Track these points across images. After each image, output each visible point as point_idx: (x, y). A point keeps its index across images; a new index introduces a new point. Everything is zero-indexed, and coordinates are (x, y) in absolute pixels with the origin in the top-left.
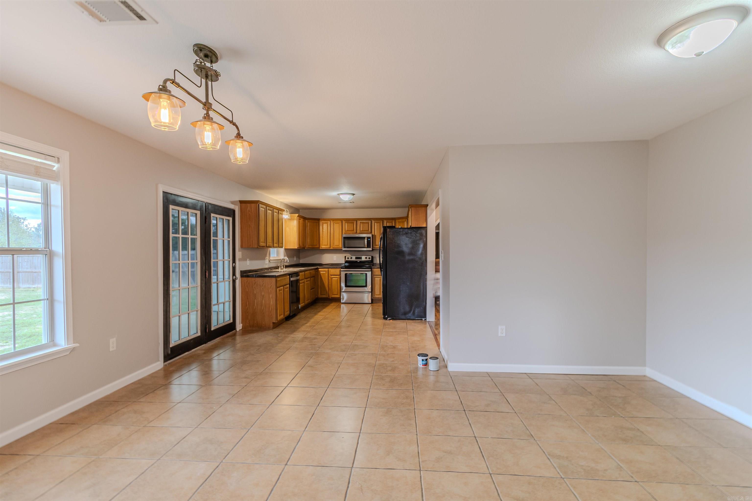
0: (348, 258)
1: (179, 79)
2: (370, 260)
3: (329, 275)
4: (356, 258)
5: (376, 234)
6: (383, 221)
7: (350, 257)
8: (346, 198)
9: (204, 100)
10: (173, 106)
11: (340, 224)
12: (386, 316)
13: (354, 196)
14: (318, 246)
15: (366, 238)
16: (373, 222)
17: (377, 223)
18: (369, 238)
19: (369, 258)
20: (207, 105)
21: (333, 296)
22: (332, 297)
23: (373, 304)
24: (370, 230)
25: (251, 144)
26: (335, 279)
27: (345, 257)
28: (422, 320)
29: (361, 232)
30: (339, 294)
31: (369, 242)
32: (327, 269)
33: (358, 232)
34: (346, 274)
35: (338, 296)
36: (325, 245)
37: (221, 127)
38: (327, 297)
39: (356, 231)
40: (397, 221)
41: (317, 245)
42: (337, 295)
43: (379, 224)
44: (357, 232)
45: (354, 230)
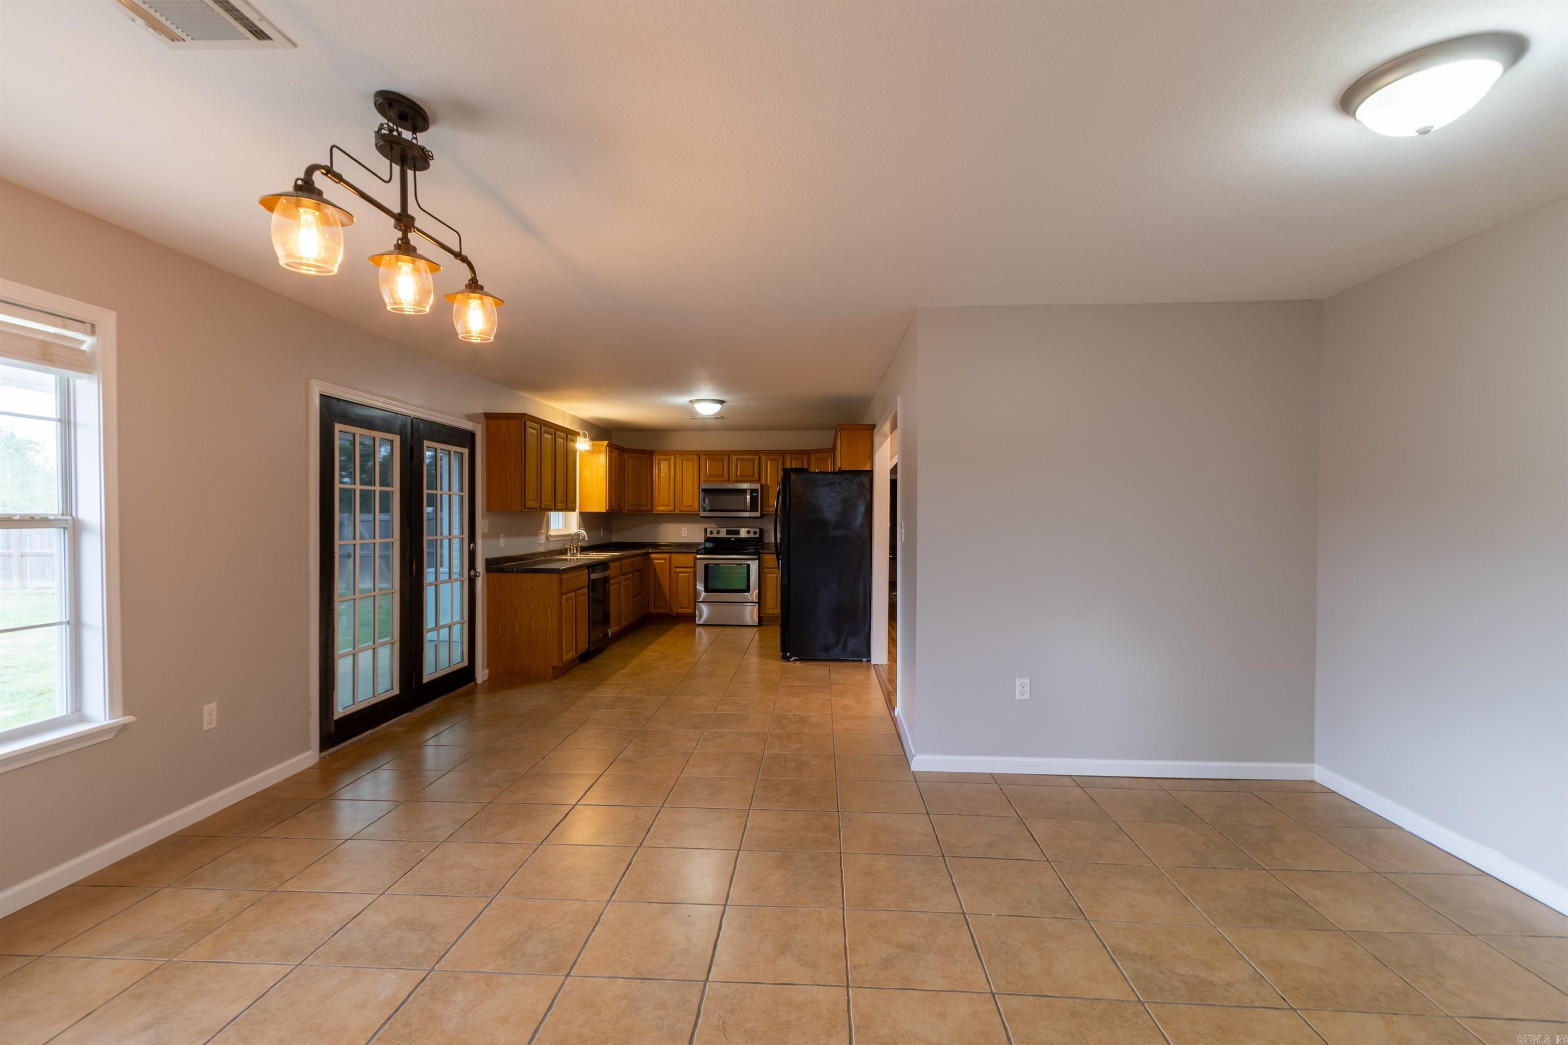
0: (711, 532)
1: (341, 165)
2: (758, 536)
3: (672, 567)
4: (728, 532)
5: (768, 483)
7: (715, 531)
8: (708, 410)
9: (397, 209)
10: (325, 221)
11: (696, 462)
12: (788, 654)
13: (724, 404)
14: (648, 508)
15: (749, 492)
17: (771, 460)
18: (756, 491)
19: (755, 533)
20: (404, 221)
21: (680, 611)
22: (677, 614)
23: (761, 628)
24: (756, 475)
25: (499, 301)
26: (684, 575)
27: (706, 529)
28: (861, 661)
29: (738, 479)
30: (692, 605)
31: (754, 500)
32: (667, 556)
33: (733, 478)
34: (706, 566)
35: (690, 611)
36: (664, 506)
37: (434, 266)
38: (668, 611)
39: (729, 478)
40: (812, 456)
41: (647, 505)
42: (688, 608)
43: (774, 462)
44: (731, 479)
45: (723, 475)
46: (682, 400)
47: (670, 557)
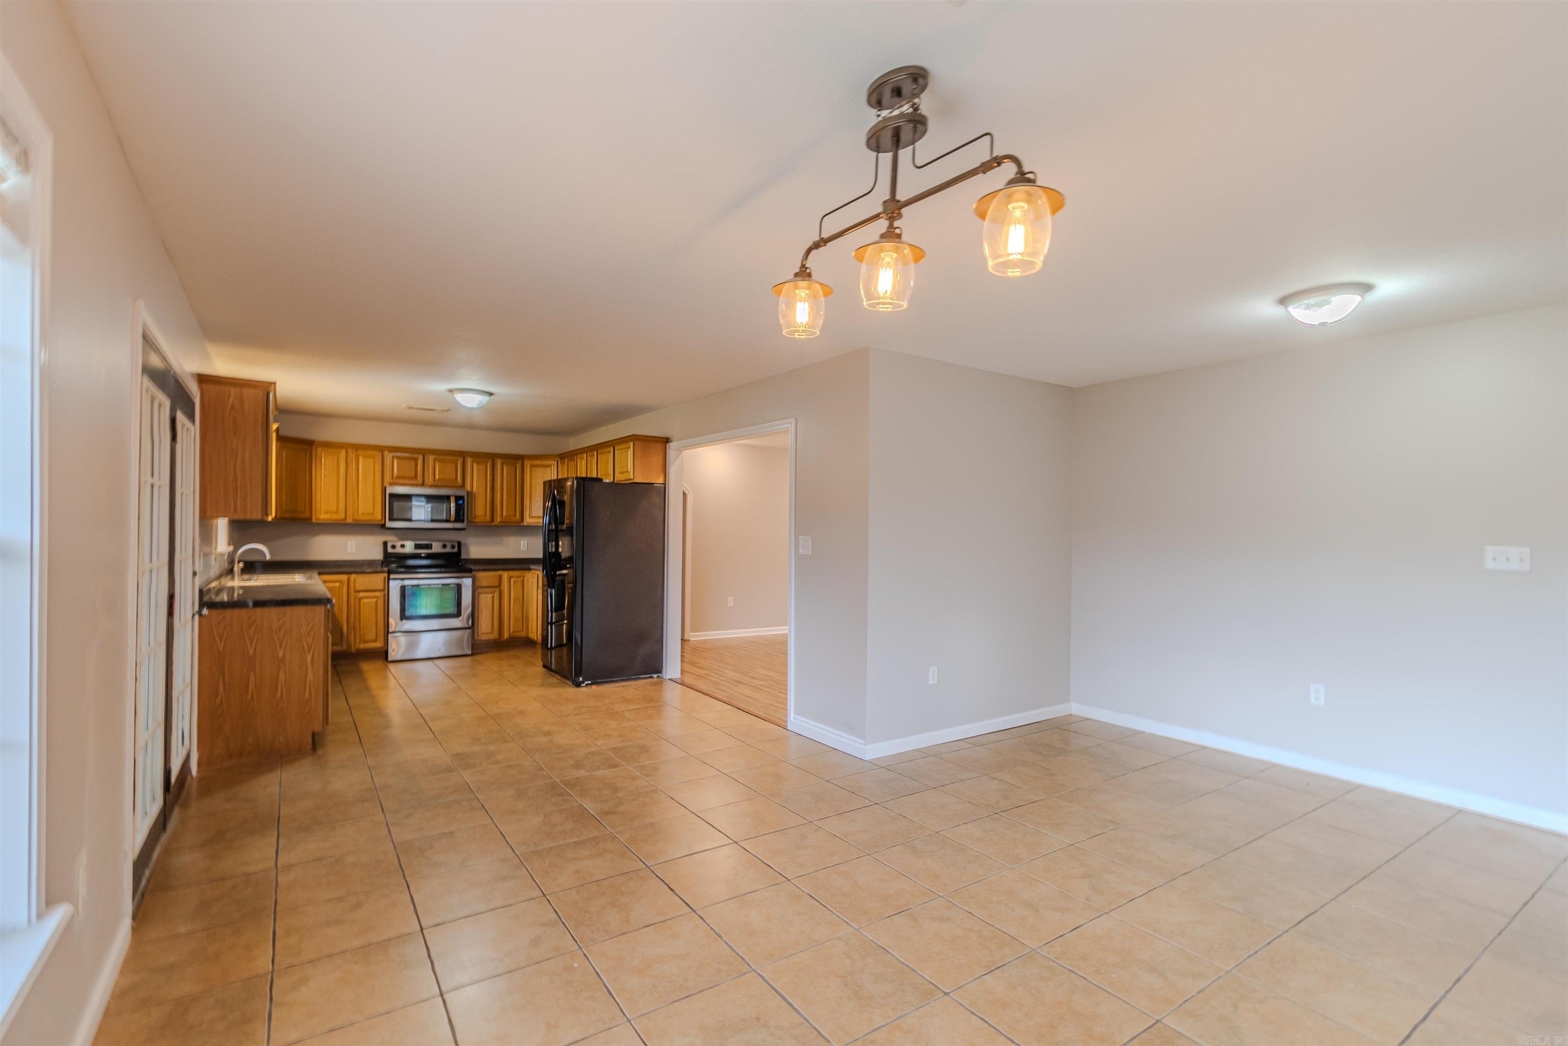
0: (394, 547)
2: (456, 550)
3: (352, 591)
4: (417, 547)
5: (475, 489)
6: (493, 461)
7: (398, 544)
8: (471, 401)
11: (378, 461)
12: (581, 679)
13: (491, 397)
14: (307, 515)
15: (453, 499)
16: (469, 460)
17: (478, 463)
18: (462, 498)
19: (453, 547)
20: (890, 207)
21: (362, 646)
22: (358, 650)
23: (476, 657)
24: (459, 479)
26: (368, 602)
27: (385, 544)
28: (652, 677)
29: (435, 484)
30: (381, 639)
31: (459, 508)
32: (344, 577)
33: (429, 480)
34: (403, 589)
35: (379, 644)
36: (330, 512)
38: (345, 647)
39: (423, 482)
40: (527, 464)
41: (305, 512)
42: (376, 641)
43: (482, 467)
44: (426, 482)
45: (416, 477)
46: (439, 387)
47: (348, 580)
